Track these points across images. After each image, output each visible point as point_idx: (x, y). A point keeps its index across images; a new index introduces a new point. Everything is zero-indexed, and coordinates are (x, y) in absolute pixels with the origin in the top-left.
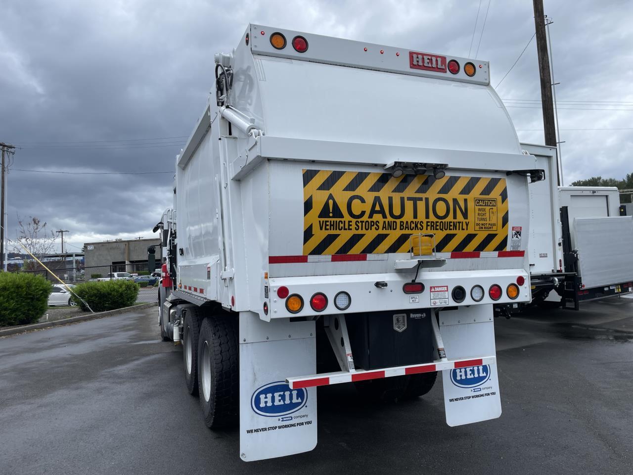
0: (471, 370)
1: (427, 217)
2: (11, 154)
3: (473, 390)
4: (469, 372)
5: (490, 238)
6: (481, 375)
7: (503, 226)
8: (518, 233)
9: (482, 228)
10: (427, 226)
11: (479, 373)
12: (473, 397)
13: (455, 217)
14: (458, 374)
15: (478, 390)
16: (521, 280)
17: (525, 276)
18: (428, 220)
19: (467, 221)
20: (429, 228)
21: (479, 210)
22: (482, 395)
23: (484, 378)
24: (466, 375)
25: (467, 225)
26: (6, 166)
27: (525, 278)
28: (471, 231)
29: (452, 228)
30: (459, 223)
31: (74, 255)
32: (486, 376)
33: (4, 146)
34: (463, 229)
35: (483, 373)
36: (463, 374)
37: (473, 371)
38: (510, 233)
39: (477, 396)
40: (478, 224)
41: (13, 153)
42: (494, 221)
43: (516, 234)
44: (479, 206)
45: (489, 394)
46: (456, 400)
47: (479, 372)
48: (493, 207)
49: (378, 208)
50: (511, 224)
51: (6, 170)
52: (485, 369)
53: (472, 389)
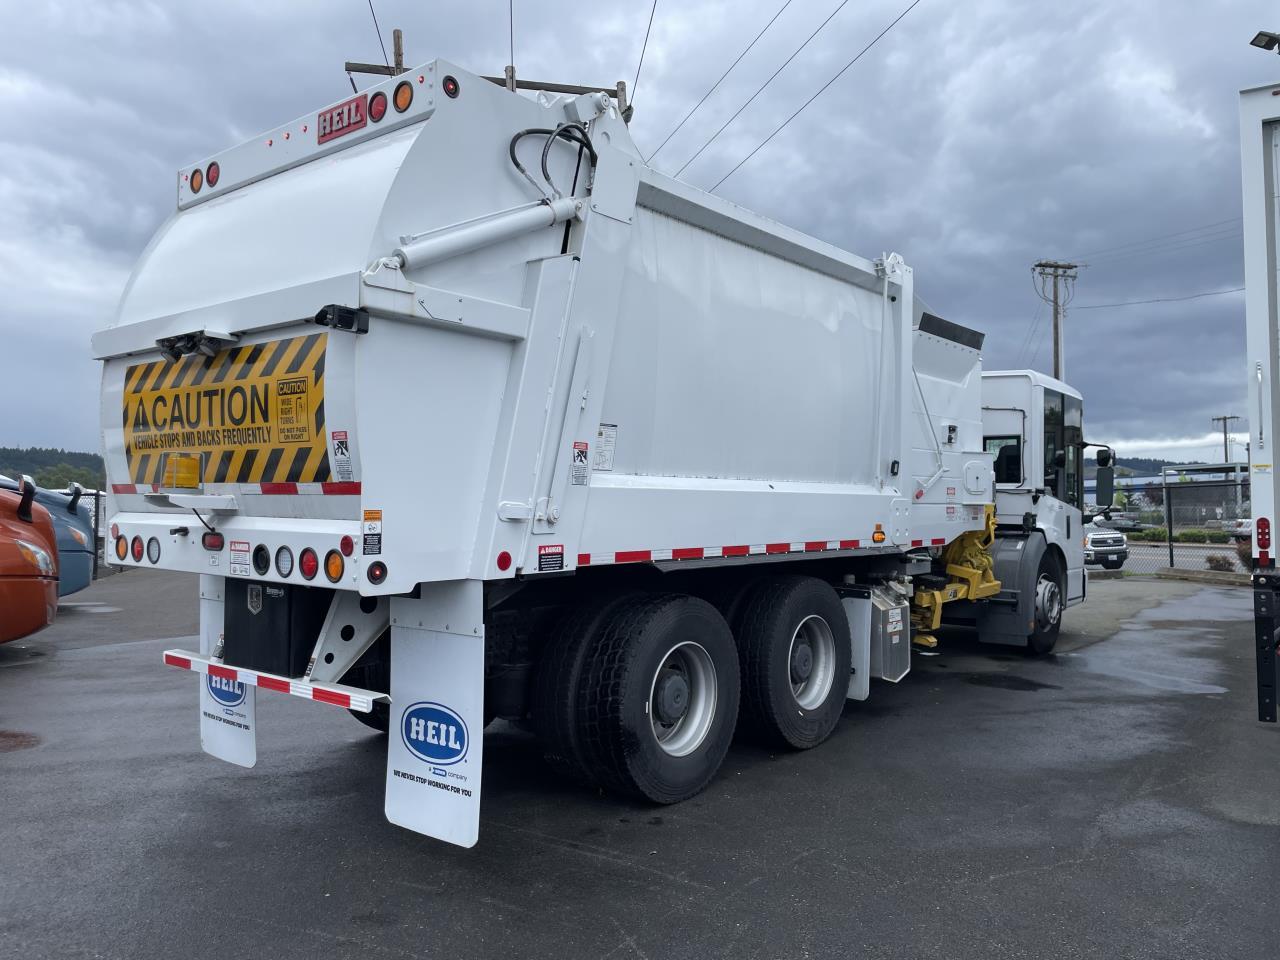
0: (434, 728)
1: (223, 423)
2: (1070, 279)
3: (433, 770)
4: (431, 732)
5: (303, 455)
6: (452, 744)
7: (318, 431)
8: (343, 445)
9: (288, 437)
10: (224, 436)
11: (447, 740)
12: (430, 783)
13: (253, 421)
14: (414, 728)
15: (441, 772)
16: (347, 544)
17: (356, 536)
18: (224, 427)
19: (268, 424)
20: (227, 442)
21: (283, 402)
22: (446, 787)
23: (455, 753)
24: (426, 735)
25: (269, 432)
26: (1060, 303)
27: (355, 540)
28: (274, 444)
29: (251, 439)
30: (259, 429)
31: (1238, 469)
32: (462, 750)
33: (1056, 267)
34: (265, 441)
35: (456, 743)
36: (421, 729)
37: (438, 730)
38: (331, 445)
39: (437, 785)
40: (282, 431)
41: (1074, 278)
42: (303, 423)
43: (339, 447)
44: (283, 394)
45: (458, 790)
46: (404, 775)
47: (446, 737)
48: (302, 395)
49: (176, 414)
50: (329, 427)
51: (1061, 310)
52: (460, 736)
53: (432, 766)
